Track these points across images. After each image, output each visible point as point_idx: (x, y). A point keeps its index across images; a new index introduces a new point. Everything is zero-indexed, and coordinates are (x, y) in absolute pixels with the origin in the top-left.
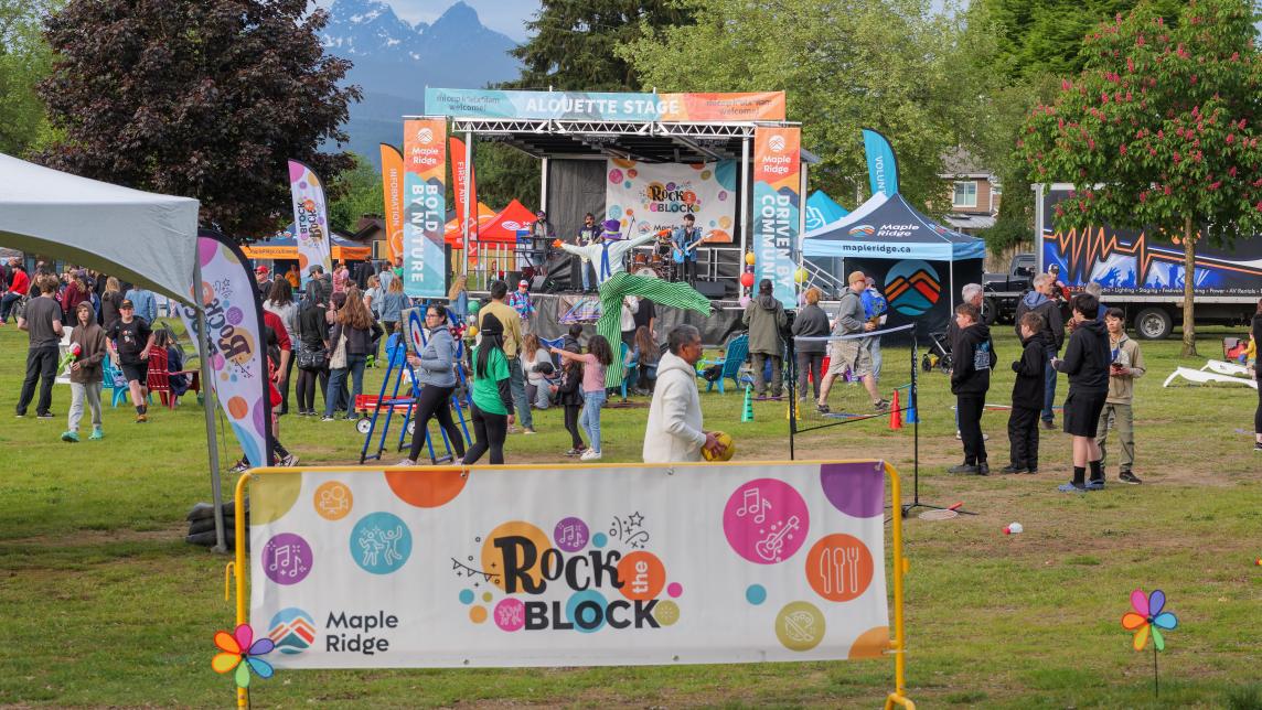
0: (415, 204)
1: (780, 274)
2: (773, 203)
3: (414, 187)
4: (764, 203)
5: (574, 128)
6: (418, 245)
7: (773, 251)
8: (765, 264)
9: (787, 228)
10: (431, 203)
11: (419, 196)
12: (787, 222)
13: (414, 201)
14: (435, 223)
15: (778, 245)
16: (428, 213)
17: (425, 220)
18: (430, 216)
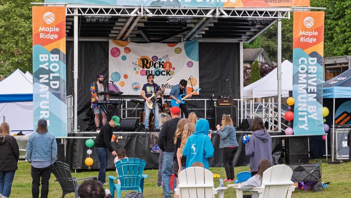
0: (42, 68)
1: (310, 111)
2: (306, 63)
3: (41, 56)
4: (300, 63)
5: (158, 12)
6: (45, 99)
7: (305, 96)
8: (299, 105)
9: (315, 79)
10: (55, 67)
11: (44, 62)
12: (315, 76)
13: (41, 66)
14: (58, 82)
15: (309, 91)
16: (52, 75)
17: (50, 80)
18: (53, 77)
